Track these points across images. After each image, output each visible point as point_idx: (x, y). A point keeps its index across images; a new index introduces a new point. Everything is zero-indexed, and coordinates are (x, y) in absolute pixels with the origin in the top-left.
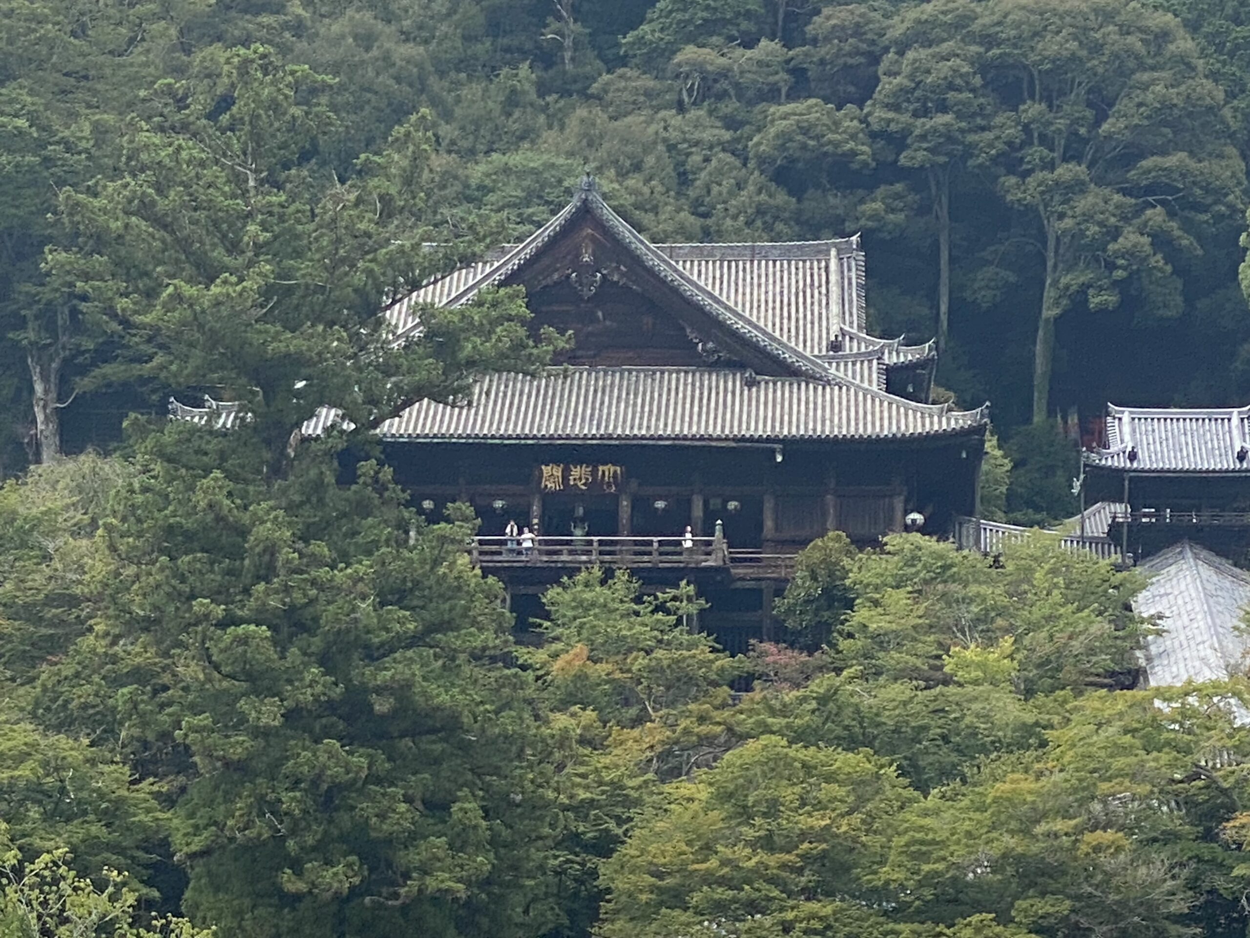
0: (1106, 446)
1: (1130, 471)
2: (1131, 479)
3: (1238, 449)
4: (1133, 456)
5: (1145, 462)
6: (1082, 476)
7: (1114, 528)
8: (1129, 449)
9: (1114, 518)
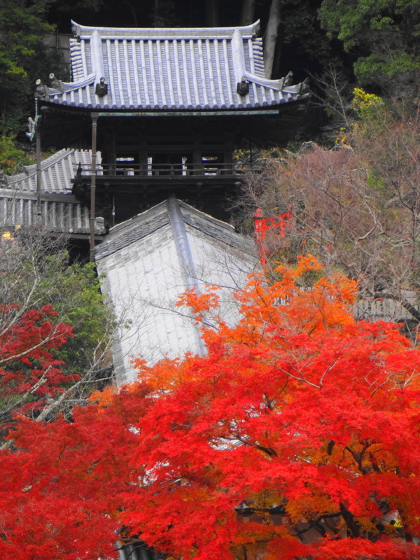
0: (68, 77)
1: (98, 110)
2: (100, 120)
3: (238, 80)
4: (102, 90)
5: (119, 99)
6: (37, 117)
7: (80, 183)
8: (98, 81)
9: (80, 170)
